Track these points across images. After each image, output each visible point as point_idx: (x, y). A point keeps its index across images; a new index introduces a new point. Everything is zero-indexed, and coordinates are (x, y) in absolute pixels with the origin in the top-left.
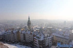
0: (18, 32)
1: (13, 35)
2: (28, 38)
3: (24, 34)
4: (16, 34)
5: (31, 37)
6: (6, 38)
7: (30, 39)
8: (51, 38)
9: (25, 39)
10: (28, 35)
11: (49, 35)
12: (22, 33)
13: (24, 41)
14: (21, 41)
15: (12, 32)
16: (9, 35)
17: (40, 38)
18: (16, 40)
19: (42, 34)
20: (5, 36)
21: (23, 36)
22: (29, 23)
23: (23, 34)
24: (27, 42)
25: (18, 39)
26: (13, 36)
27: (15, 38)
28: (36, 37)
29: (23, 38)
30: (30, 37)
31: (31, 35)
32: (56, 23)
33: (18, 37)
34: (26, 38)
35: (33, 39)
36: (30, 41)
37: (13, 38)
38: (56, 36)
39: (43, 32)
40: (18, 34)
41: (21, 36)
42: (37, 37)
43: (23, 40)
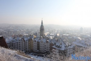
0: (30, 40)
1: (24, 43)
2: (44, 48)
3: (38, 42)
4: (27, 42)
5: (47, 46)
6: (14, 47)
7: (45, 48)
8: (72, 48)
9: (38, 48)
10: (43, 43)
11: (70, 44)
12: (35, 41)
13: (38, 51)
14: (34, 51)
15: (23, 40)
16: (18, 44)
17: (61, 47)
18: (27, 50)
19: (63, 43)
20: (12, 44)
21: (36, 45)
22: (42, 29)
23: (36, 43)
24: (42, 52)
25: (30, 48)
26: (24, 45)
27: (27, 47)
28: (55, 46)
29: (36, 47)
30: (45, 46)
31: (47, 44)
32: (70, 29)
33: (30, 46)
34: (40, 47)
35: (49, 49)
36: (45, 51)
37: (24, 47)
38: (77, 46)
39: (64, 41)
40: (30, 42)
41: (34, 45)
42: (57, 46)
43: (37, 49)
